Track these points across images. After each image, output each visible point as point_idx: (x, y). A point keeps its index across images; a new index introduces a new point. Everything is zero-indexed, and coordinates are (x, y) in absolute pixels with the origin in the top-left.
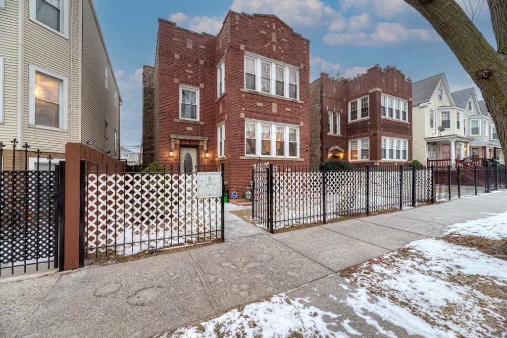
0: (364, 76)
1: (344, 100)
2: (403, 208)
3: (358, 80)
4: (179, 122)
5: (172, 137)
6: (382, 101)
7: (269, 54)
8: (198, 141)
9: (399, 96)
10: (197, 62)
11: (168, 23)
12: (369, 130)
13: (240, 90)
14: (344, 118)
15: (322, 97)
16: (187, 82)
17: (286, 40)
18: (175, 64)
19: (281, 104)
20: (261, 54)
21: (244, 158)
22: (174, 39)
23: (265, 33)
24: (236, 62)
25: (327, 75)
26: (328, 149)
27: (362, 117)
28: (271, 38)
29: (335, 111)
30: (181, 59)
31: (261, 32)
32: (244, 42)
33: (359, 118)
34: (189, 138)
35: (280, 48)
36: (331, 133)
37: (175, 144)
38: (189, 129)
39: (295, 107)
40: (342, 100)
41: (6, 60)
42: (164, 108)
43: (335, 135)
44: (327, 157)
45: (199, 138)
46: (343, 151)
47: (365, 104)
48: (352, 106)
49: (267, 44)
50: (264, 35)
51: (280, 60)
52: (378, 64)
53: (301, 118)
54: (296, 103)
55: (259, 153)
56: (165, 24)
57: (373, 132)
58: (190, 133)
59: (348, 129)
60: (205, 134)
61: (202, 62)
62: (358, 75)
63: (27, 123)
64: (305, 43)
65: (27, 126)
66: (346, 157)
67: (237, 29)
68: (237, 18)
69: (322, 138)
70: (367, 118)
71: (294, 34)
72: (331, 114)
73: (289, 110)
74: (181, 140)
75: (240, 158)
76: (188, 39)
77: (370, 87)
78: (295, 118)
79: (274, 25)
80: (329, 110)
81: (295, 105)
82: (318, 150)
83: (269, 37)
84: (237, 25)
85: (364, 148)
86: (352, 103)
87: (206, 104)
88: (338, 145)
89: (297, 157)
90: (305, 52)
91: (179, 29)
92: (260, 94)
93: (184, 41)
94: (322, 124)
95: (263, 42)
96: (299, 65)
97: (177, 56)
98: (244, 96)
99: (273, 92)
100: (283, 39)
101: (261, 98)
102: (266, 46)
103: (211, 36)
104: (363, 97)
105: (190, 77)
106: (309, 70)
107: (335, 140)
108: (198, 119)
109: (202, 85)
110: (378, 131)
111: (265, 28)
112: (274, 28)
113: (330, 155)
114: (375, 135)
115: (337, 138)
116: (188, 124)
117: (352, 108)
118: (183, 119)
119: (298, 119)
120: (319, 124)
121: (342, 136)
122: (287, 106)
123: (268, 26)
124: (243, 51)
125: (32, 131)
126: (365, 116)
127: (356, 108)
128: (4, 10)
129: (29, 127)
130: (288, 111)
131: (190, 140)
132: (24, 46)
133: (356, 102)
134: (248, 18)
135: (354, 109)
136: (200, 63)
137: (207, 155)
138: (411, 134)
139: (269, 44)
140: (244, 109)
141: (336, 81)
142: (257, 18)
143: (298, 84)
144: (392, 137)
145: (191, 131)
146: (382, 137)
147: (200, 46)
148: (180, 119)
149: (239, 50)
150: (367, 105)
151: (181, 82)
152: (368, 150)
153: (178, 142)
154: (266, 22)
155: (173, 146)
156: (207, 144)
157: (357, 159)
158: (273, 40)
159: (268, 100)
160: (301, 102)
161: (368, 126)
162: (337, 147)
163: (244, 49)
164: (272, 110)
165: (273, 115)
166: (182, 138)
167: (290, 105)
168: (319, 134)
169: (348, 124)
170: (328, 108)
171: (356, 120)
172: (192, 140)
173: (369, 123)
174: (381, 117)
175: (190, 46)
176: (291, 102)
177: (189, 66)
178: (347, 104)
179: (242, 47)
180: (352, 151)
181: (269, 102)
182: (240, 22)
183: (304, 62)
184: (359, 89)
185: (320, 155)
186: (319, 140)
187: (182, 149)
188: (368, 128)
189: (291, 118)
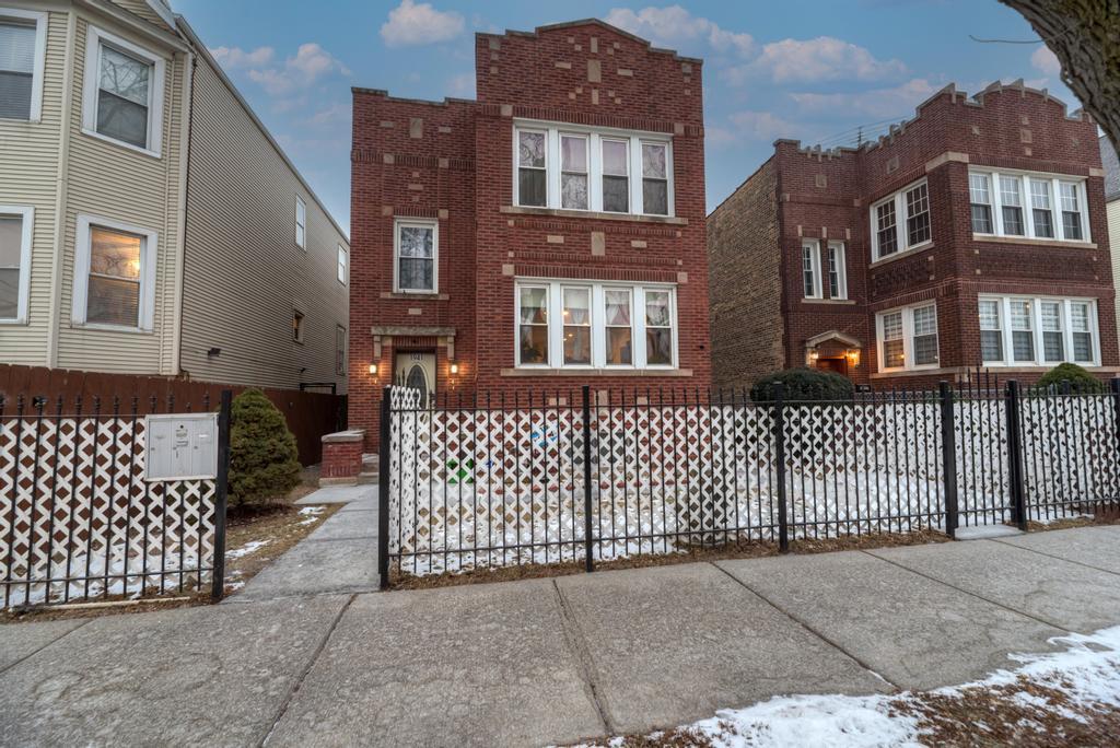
0: (908, 126)
1: (857, 203)
2: (958, 533)
3: (892, 141)
4: (392, 300)
5: (374, 331)
6: (973, 189)
7: (582, 115)
8: (435, 338)
9: (1044, 168)
10: (432, 164)
11: (371, 94)
12: (932, 278)
13: (501, 211)
14: (858, 252)
15: (780, 204)
16: (410, 211)
17: (629, 73)
18: (384, 175)
19: (619, 233)
20: (557, 117)
21: (511, 373)
22: (384, 124)
23: (569, 66)
24: (491, 147)
25: (795, 144)
26: (804, 342)
27: (913, 241)
28: (585, 75)
29: (825, 236)
30: (398, 162)
31: (558, 65)
32: (512, 98)
33: (903, 246)
34: (412, 332)
35: (611, 94)
36: (818, 295)
37: (383, 347)
38: (412, 311)
39: (662, 236)
40: (848, 203)
41: (38, 211)
42: (361, 271)
43: (828, 302)
44: (804, 362)
45: (434, 331)
46: (858, 345)
47: (918, 205)
48: (880, 215)
49: (574, 92)
50: (567, 70)
51: (612, 123)
52: (952, 85)
53: (680, 263)
54: (662, 224)
55: (556, 361)
56: (364, 97)
57: (946, 283)
58: (416, 322)
59: (872, 281)
60: (451, 320)
61: (444, 163)
62: (892, 127)
63: (67, 321)
64: (688, 69)
65: (67, 326)
66: (868, 363)
67: (494, 70)
68: (494, 46)
69: (785, 311)
70: (927, 243)
71: (653, 54)
72: (814, 245)
73: (643, 244)
74: (395, 338)
75: (502, 374)
76: (413, 120)
77: (927, 155)
78: (660, 265)
79: (594, 42)
80: (805, 235)
81: (659, 231)
82: (778, 345)
83: (581, 73)
84: (493, 61)
85: (921, 334)
86: (880, 209)
87: (453, 253)
88: (840, 330)
89: (673, 367)
90: (687, 92)
91: (394, 101)
92: (556, 214)
93: (405, 125)
94: (783, 274)
95: (563, 87)
96: (670, 128)
97: (389, 159)
98: (511, 223)
99: (596, 205)
100: (620, 72)
101: (560, 224)
102: (572, 96)
103: (465, 103)
104: (911, 187)
105: (416, 199)
106: (703, 136)
107: (828, 315)
108: (436, 290)
109: (444, 214)
110: (960, 280)
111: (569, 54)
112: (594, 48)
113: (813, 358)
114: (952, 291)
115: (839, 309)
116: (410, 301)
117: (880, 222)
118: (402, 290)
119: (672, 266)
120: (777, 276)
121: (853, 303)
122: (637, 236)
123: (578, 48)
124: (510, 119)
125: (77, 335)
126: (921, 240)
127: (894, 222)
128: (40, 124)
129: (71, 328)
130: (638, 249)
131: (415, 337)
132: (68, 181)
133: (893, 203)
134: (523, 40)
135: (887, 225)
136: (440, 166)
137: (454, 369)
138: (1108, 279)
139: (579, 91)
140: (511, 254)
141: (824, 156)
142: (545, 35)
143: (669, 175)
144: (1024, 292)
145: (418, 316)
146: (980, 295)
147: (441, 130)
148: (395, 291)
149: (498, 117)
150: (925, 208)
151: (396, 212)
152: (934, 337)
153: (389, 343)
154: (571, 40)
155: (377, 352)
156: (455, 342)
157: (903, 365)
158: (591, 80)
159: (579, 225)
160: (679, 221)
161: (929, 268)
162: (836, 335)
163: (510, 114)
164: (590, 250)
165: (595, 262)
166: (397, 333)
167: (644, 231)
168: (779, 303)
169: (871, 267)
170: (800, 232)
171: (895, 254)
172: (418, 337)
173: (931, 258)
174: (971, 237)
175: (417, 133)
176: (647, 224)
177: (416, 175)
178: (865, 214)
179: (507, 110)
180: (887, 345)
181: (582, 232)
182: (500, 53)
183: (685, 118)
184: (897, 166)
185: (782, 357)
186: (779, 318)
187: (399, 357)
188: (929, 273)
189: (648, 264)
